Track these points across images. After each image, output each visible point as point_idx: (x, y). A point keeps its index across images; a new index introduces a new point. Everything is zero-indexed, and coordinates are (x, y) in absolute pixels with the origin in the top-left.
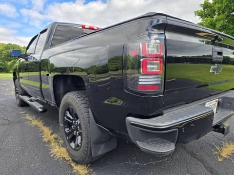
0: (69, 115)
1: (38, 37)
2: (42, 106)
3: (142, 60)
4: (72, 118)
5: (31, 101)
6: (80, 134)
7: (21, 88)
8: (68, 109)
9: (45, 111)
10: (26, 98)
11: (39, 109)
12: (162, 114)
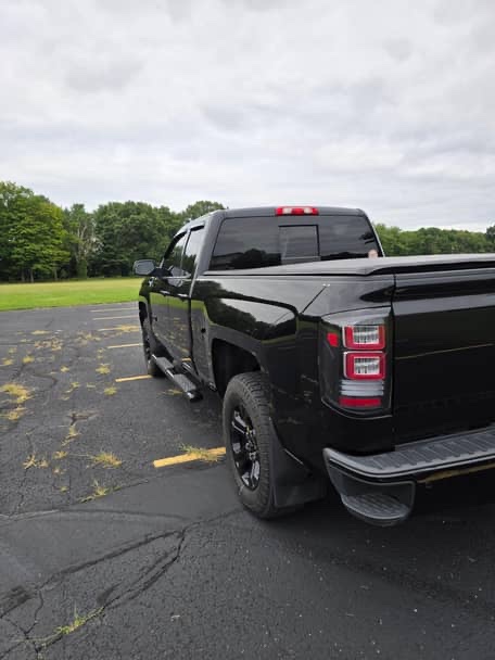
0: (238, 419)
1: (186, 236)
2: (194, 387)
3: (345, 353)
4: (244, 425)
5: (175, 371)
6: (258, 459)
7: (155, 338)
8: (237, 406)
9: (198, 398)
10: (164, 363)
11: (189, 394)
12: (393, 450)
